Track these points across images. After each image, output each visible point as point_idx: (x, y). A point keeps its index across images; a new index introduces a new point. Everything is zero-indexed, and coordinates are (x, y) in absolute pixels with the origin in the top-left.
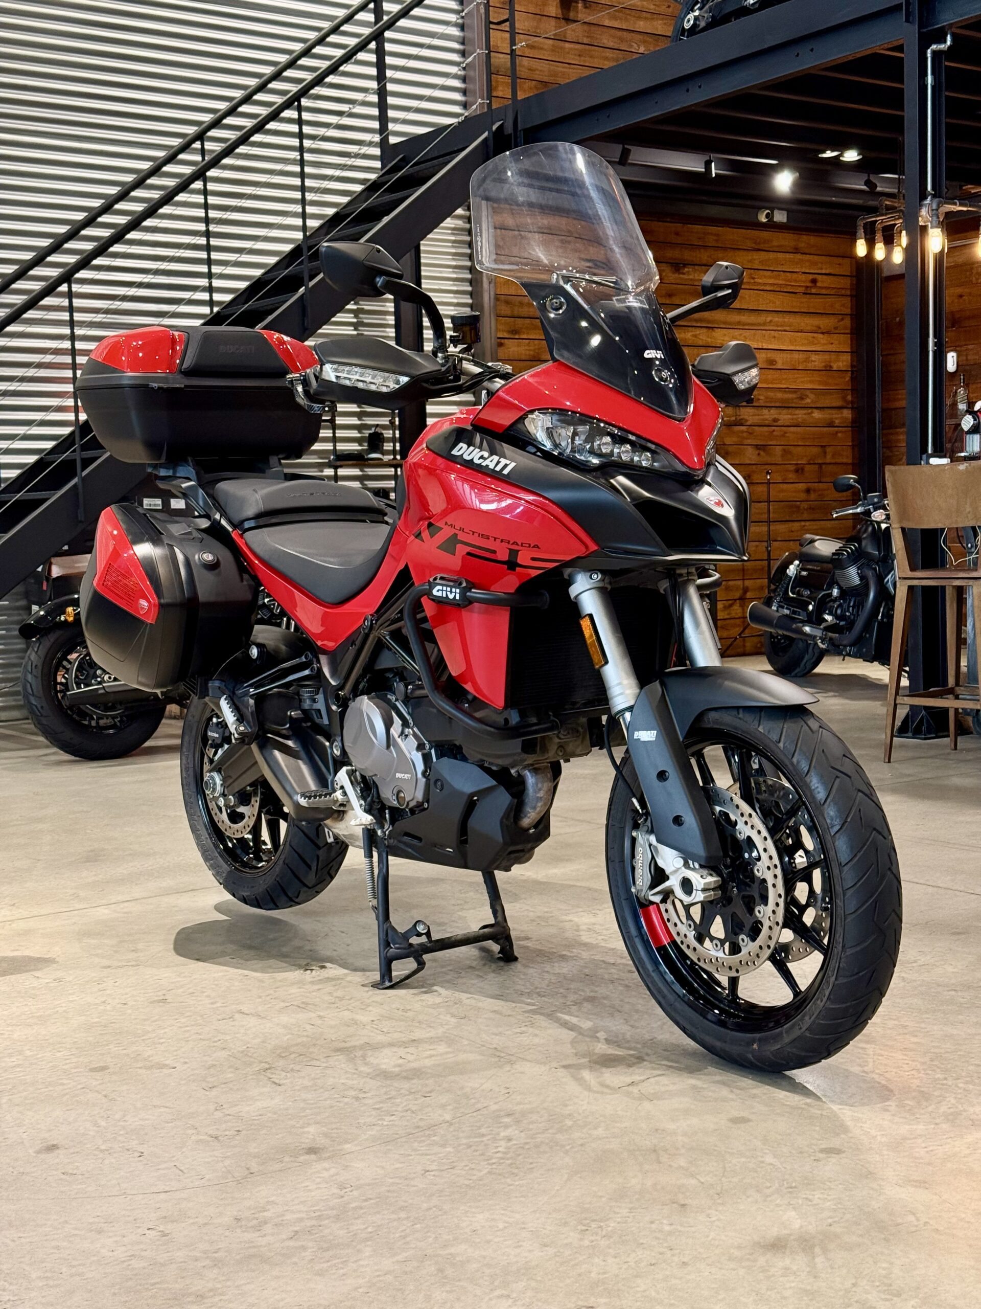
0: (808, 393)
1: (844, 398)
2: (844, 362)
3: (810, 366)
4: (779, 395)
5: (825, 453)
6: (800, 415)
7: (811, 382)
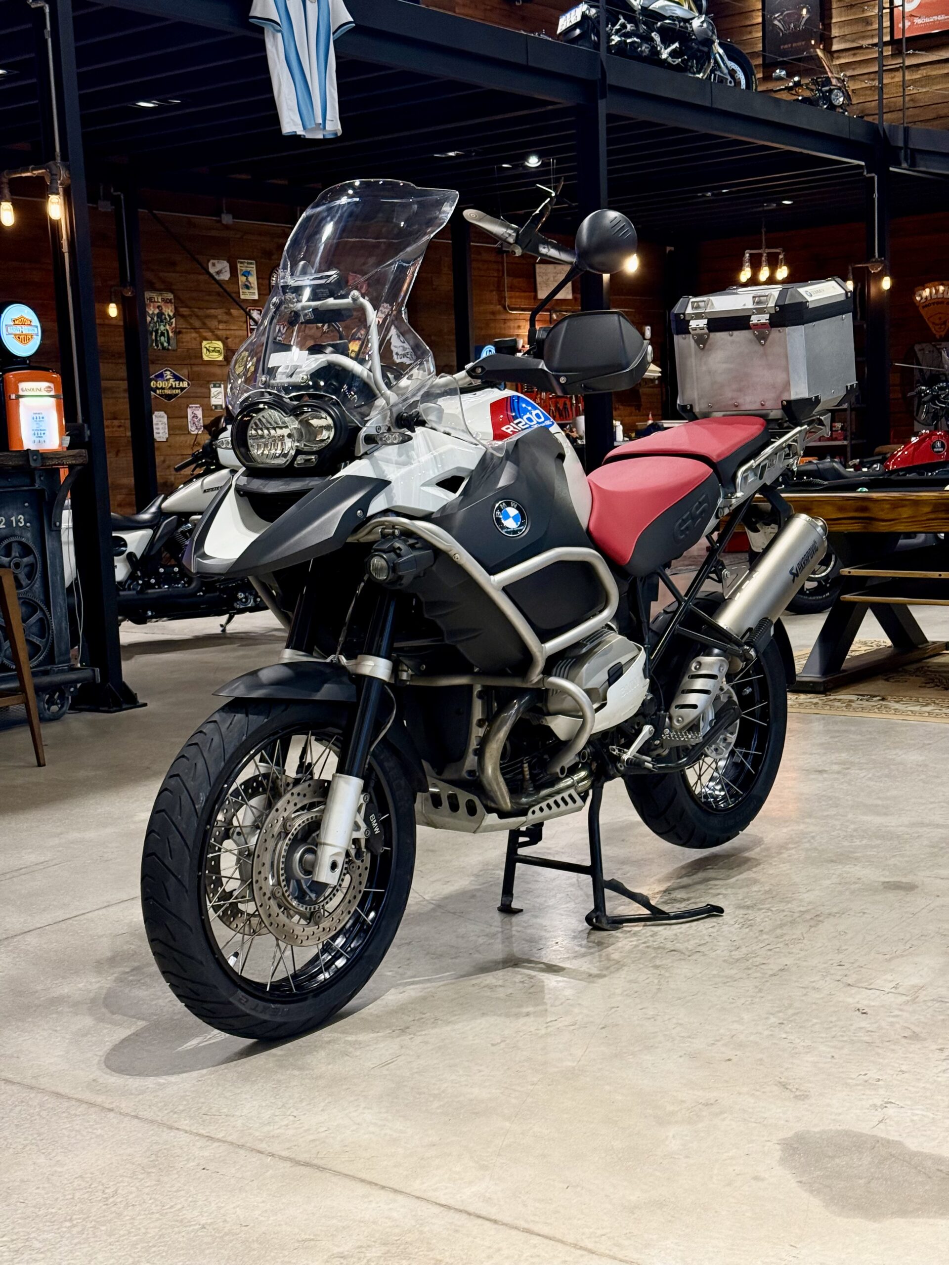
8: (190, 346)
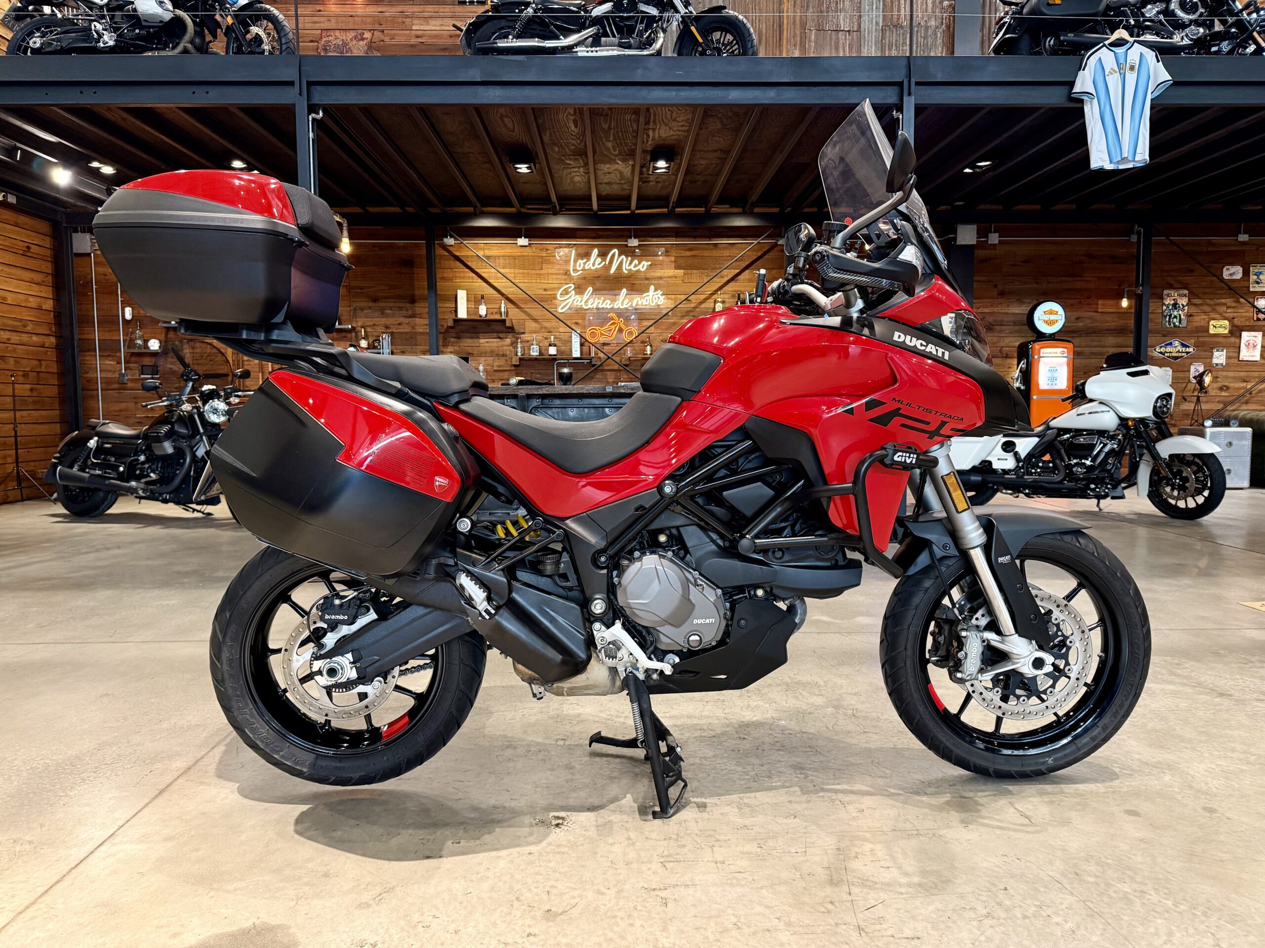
0: (29, 323)
1: (50, 330)
2: (49, 305)
3: (29, 305)
4: (11, 322)
5: (41, 365)
6: (25, 338)
7: (31, 316)
8: (1198, 324)
